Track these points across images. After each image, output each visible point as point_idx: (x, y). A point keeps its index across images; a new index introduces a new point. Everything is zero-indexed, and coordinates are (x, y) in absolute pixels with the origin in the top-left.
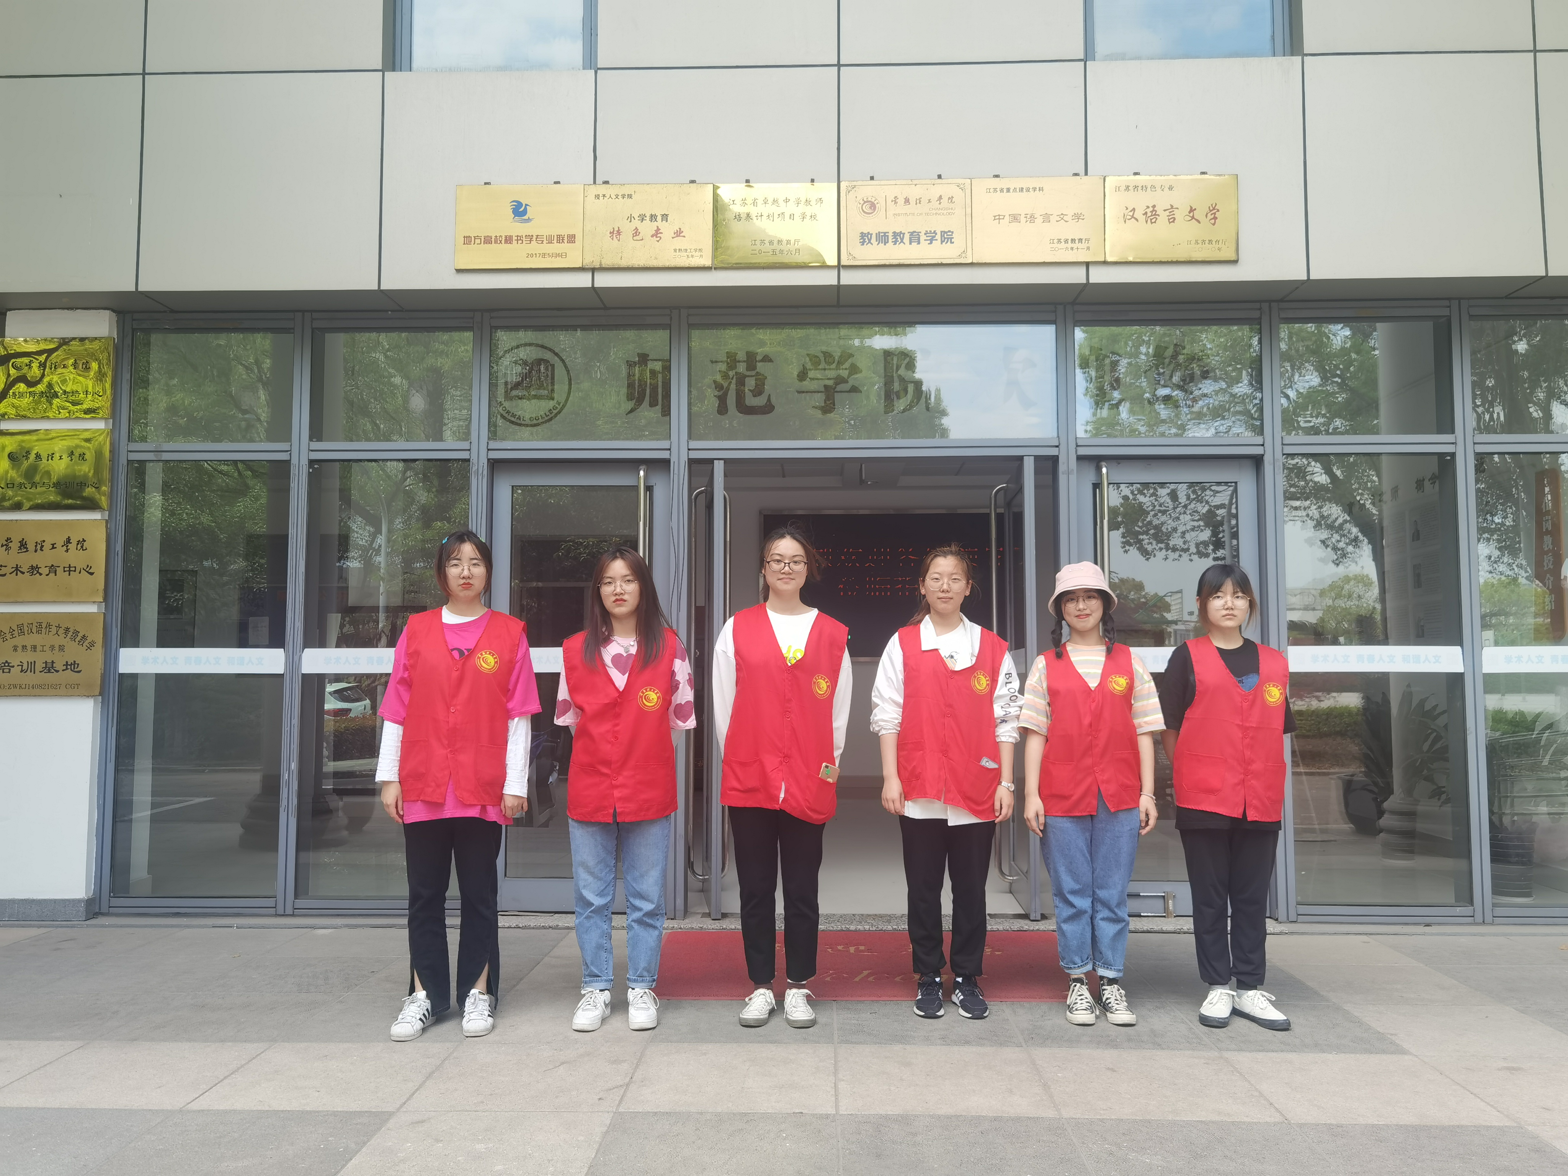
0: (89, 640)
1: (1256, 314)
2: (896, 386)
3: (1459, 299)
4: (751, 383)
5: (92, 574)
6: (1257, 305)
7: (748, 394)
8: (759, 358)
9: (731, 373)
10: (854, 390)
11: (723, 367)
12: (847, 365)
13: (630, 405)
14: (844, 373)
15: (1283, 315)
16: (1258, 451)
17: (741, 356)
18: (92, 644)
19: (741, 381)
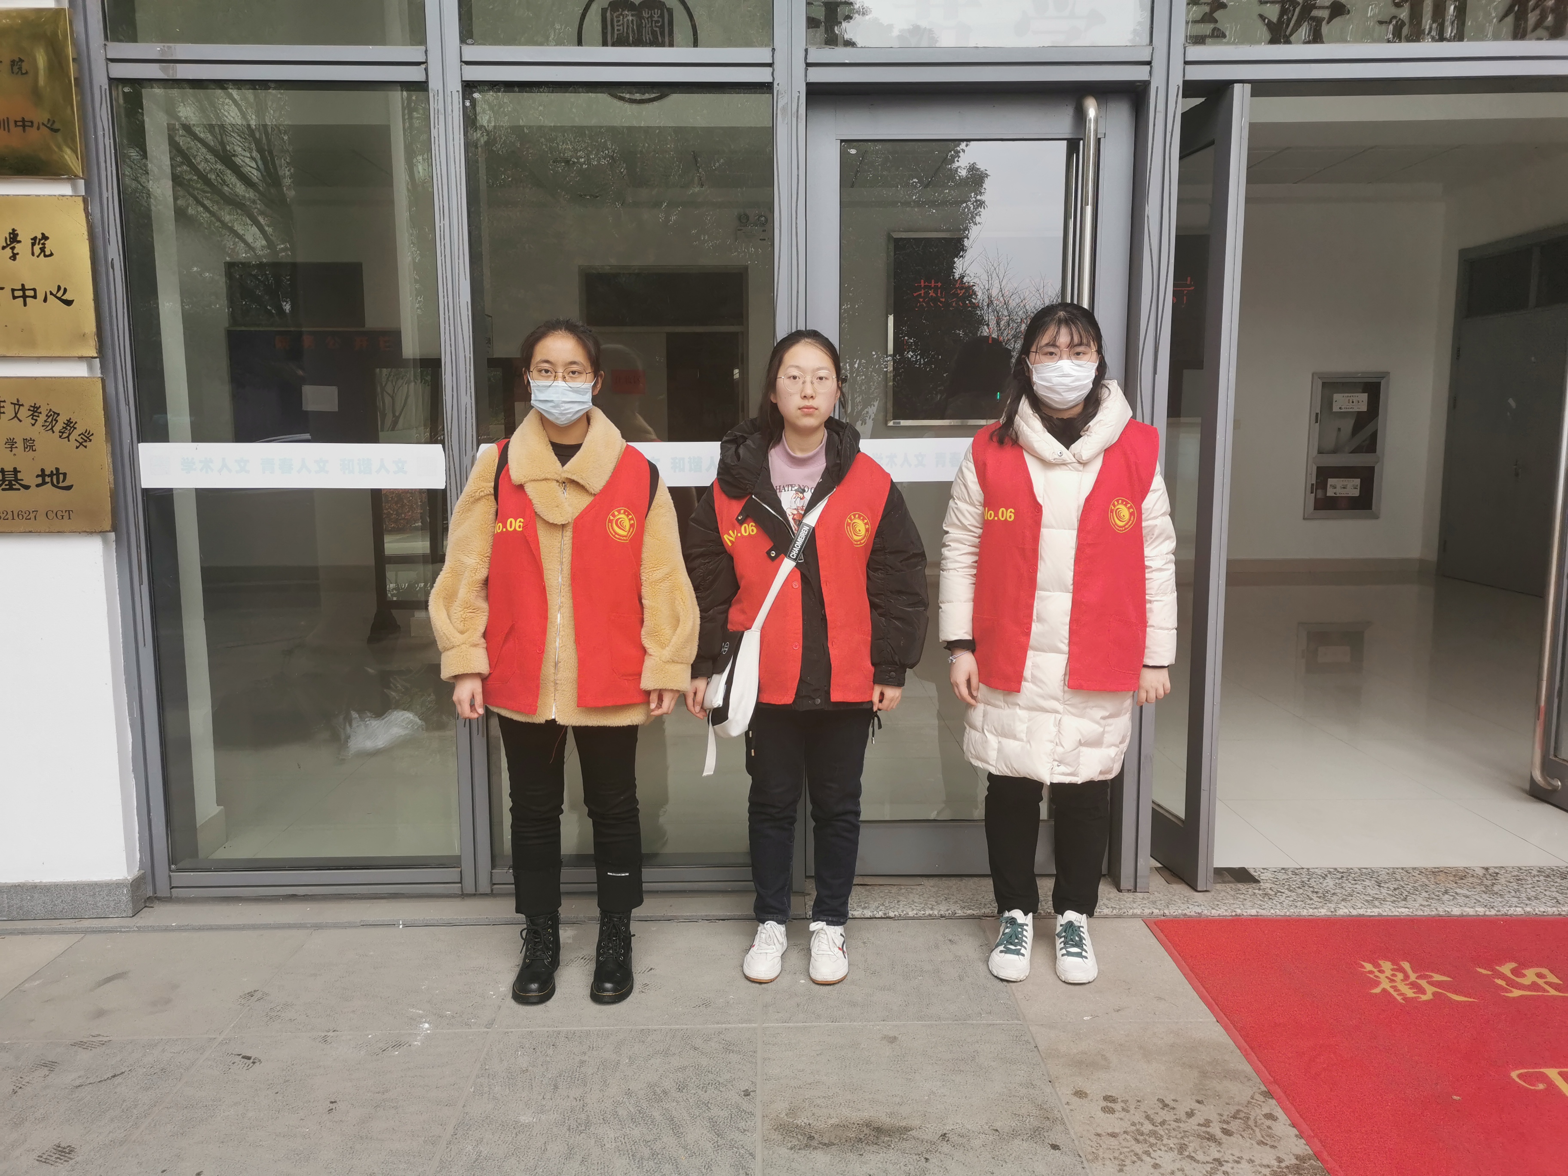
0: (80, 429)
5: (69, 303)
18: (87, 437)
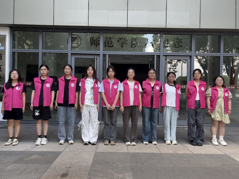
1: (191, 34)
2: (133, 43)
3: (222, 32)
4: (110, 42)
6: (192, 32)
12: (125, 40)
13: (91, 45)
15: (195, 34)
16: (191, 55)
17: (108, 38)
19: (108, 42)
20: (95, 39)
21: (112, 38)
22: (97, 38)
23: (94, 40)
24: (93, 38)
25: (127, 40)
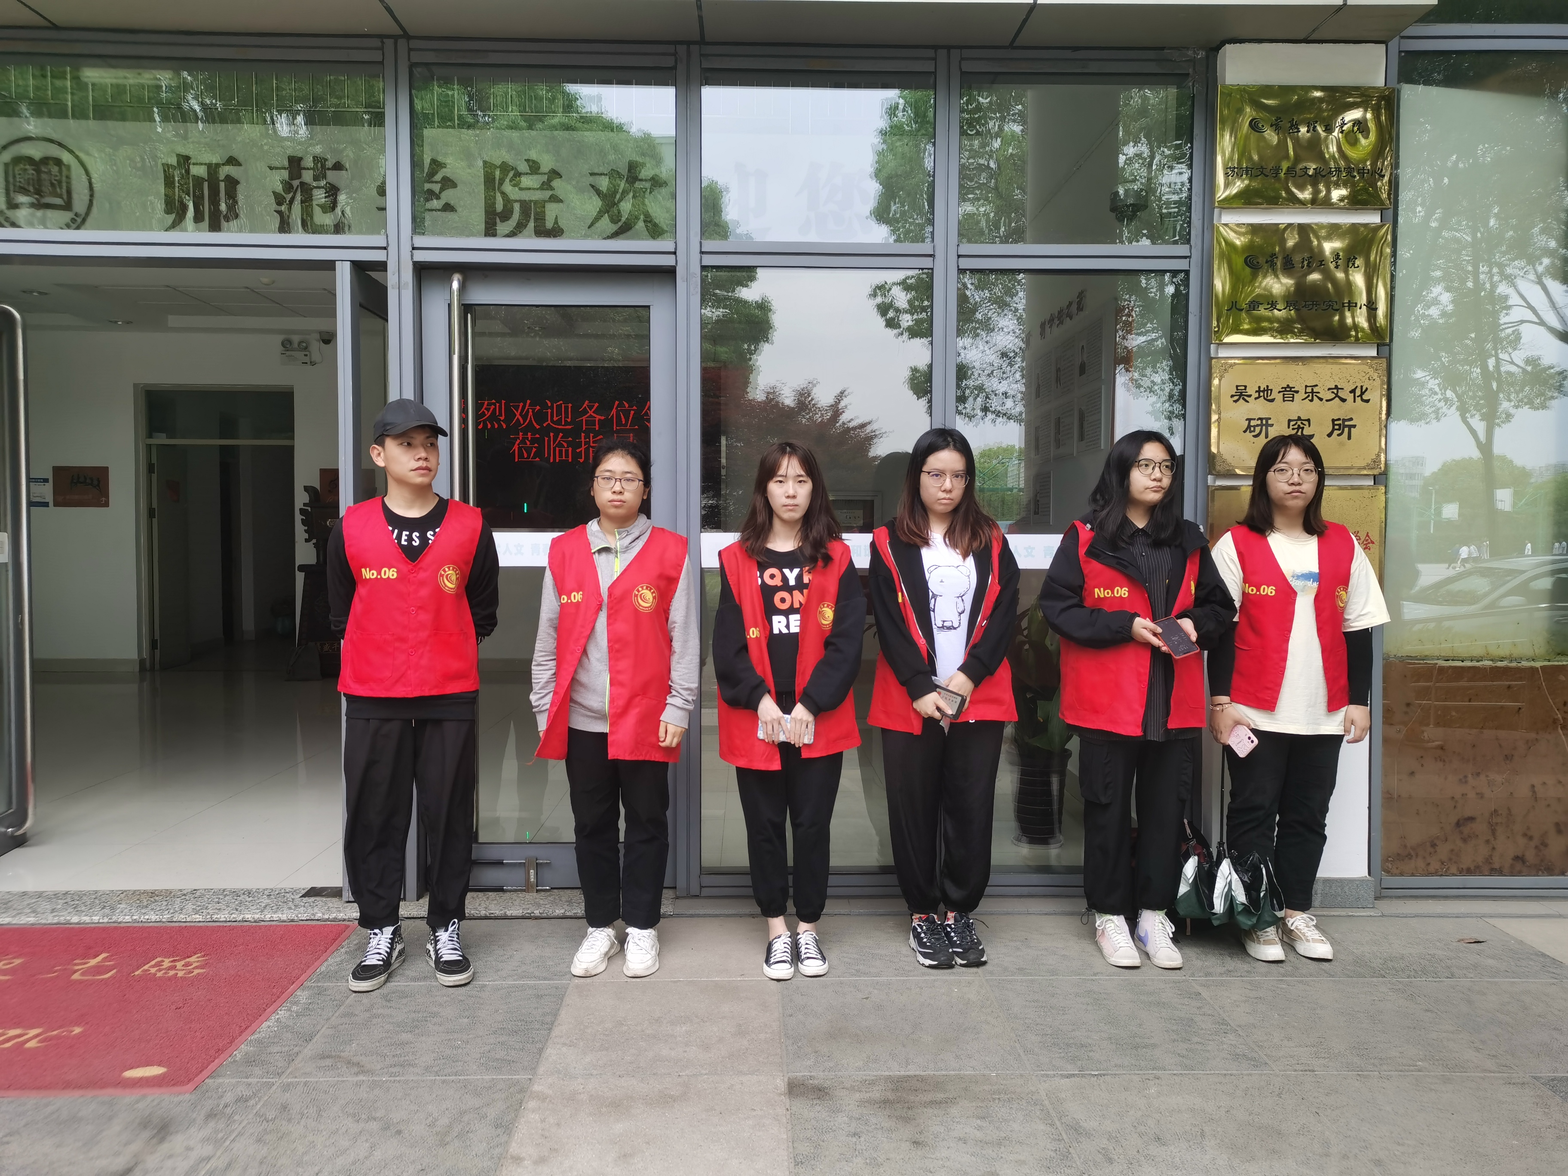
1: (669, 62)
2: (499, 207)
3: (949, 48)
4: (319, 196)
6: (671, 49)
7: (317, 211)
8: (329, 164)
9: (295, 183)
10: (448, 208)
11: (285, 174)
12: (438, 177)
13: (171, 218)
14: (436, 188)
15: (706, 65)
16: (668, 261)
17: (308, 162)
19: (307, 191)
20: (199, 171)
21: (338, 166)
22: (213, 169)
23: (199, 181)
24: (185, 160)
25: (448, 183)
